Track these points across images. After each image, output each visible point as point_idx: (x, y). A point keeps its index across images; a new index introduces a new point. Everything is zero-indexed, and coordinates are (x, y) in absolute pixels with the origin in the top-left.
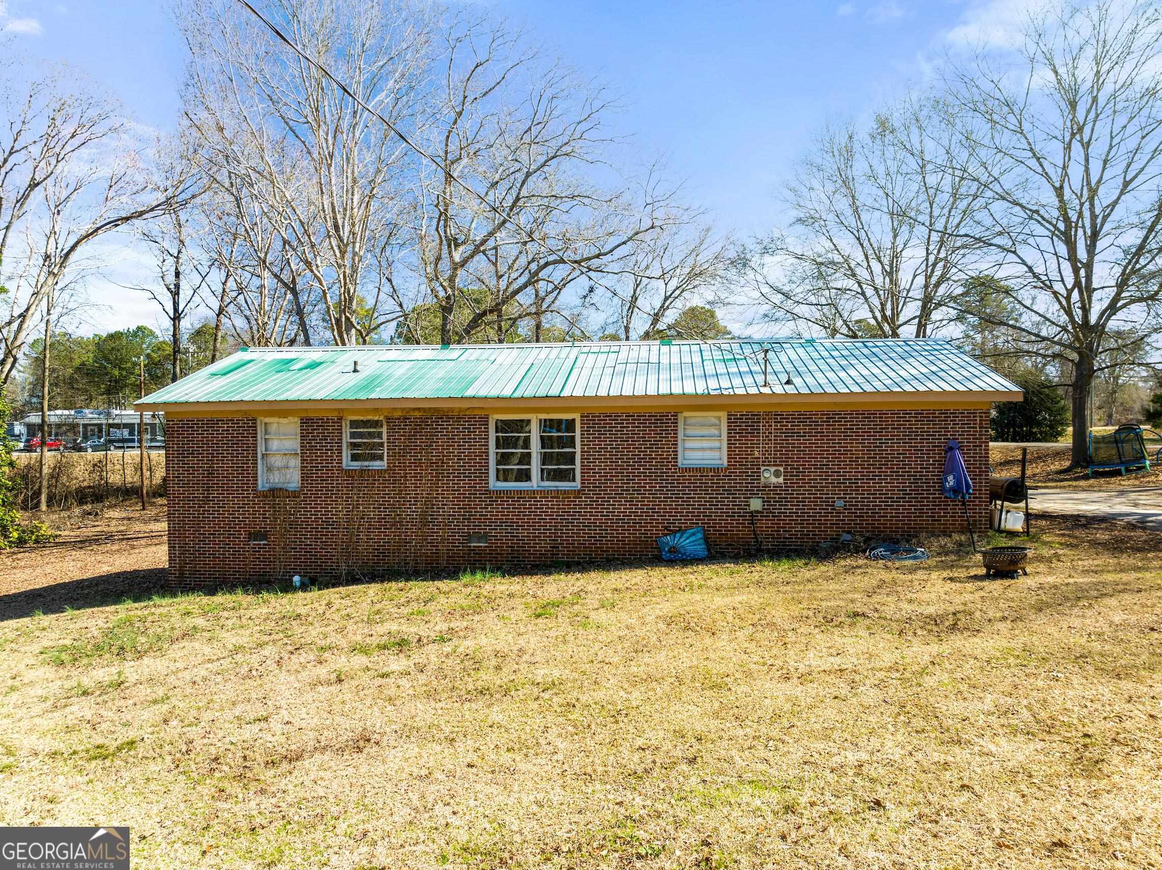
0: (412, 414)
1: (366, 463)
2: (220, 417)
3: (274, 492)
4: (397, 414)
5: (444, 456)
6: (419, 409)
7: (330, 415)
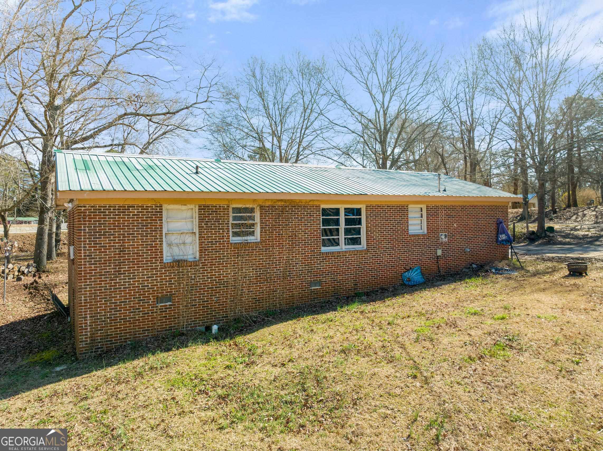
0: (277, 203)
1: (245, 238)
2: (131, 203)
3: (179, 263)
4: (267, 204)
5: (296, 232)
6: (282, 200)
7: (222, 204)
